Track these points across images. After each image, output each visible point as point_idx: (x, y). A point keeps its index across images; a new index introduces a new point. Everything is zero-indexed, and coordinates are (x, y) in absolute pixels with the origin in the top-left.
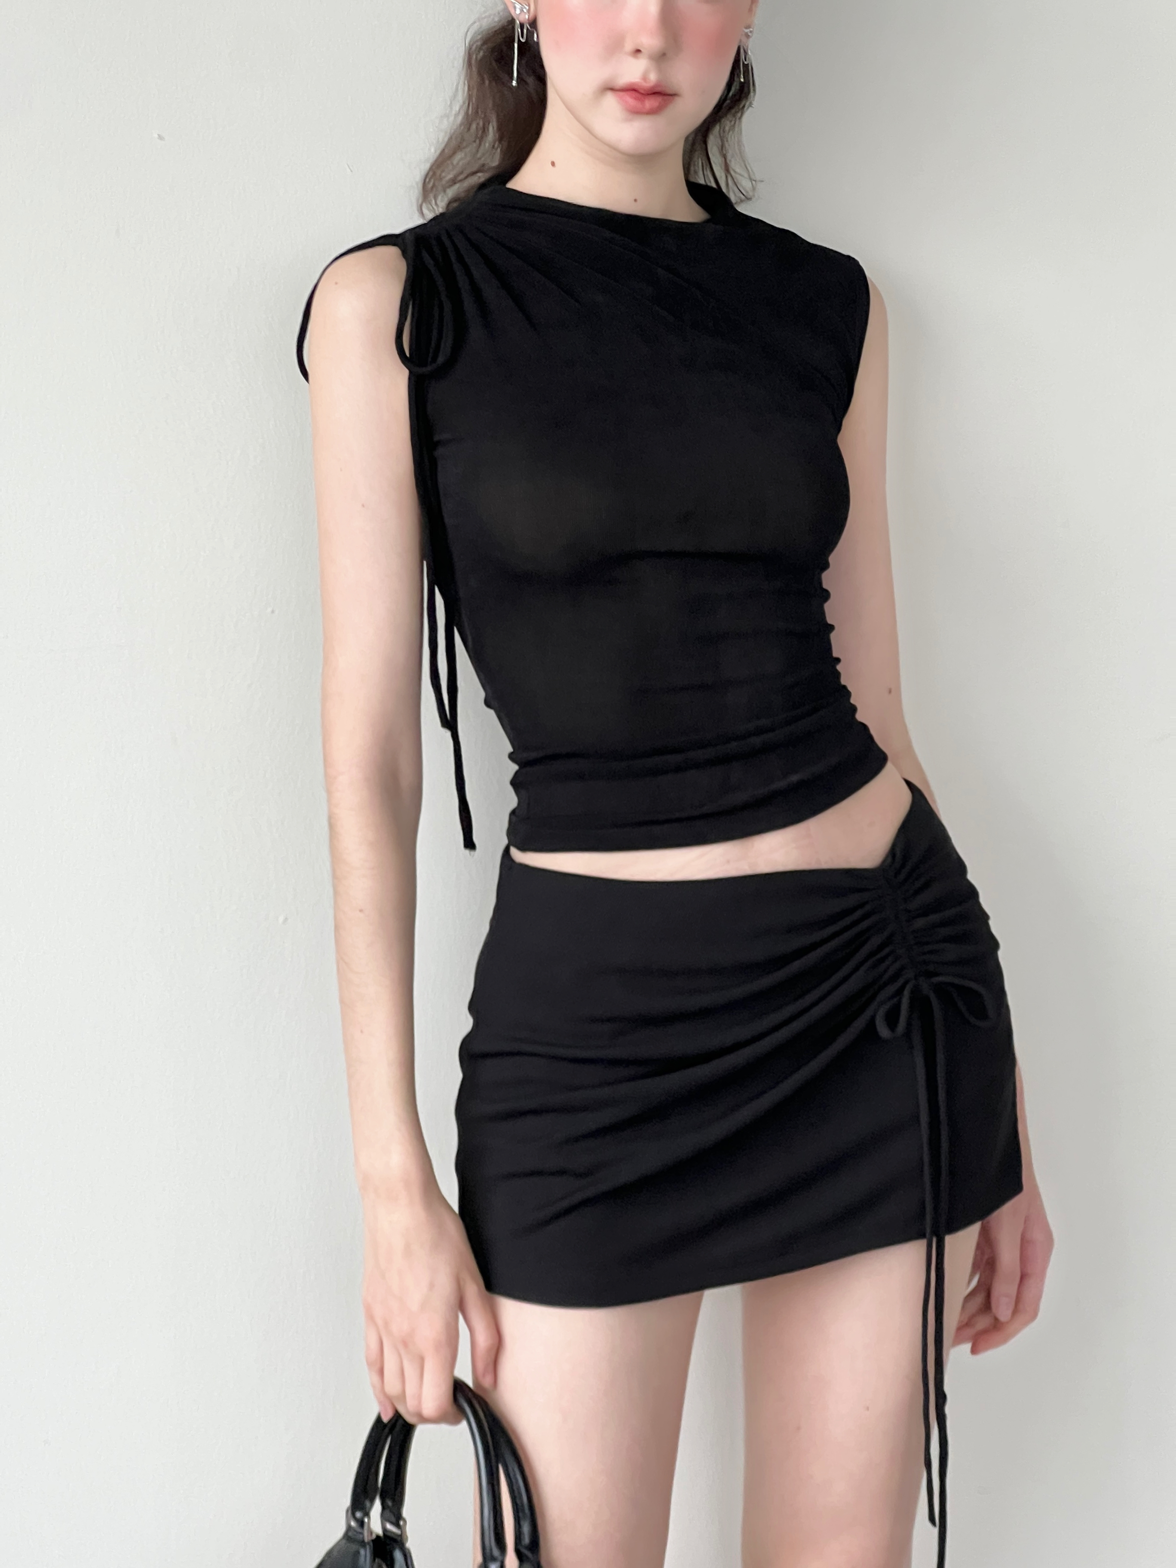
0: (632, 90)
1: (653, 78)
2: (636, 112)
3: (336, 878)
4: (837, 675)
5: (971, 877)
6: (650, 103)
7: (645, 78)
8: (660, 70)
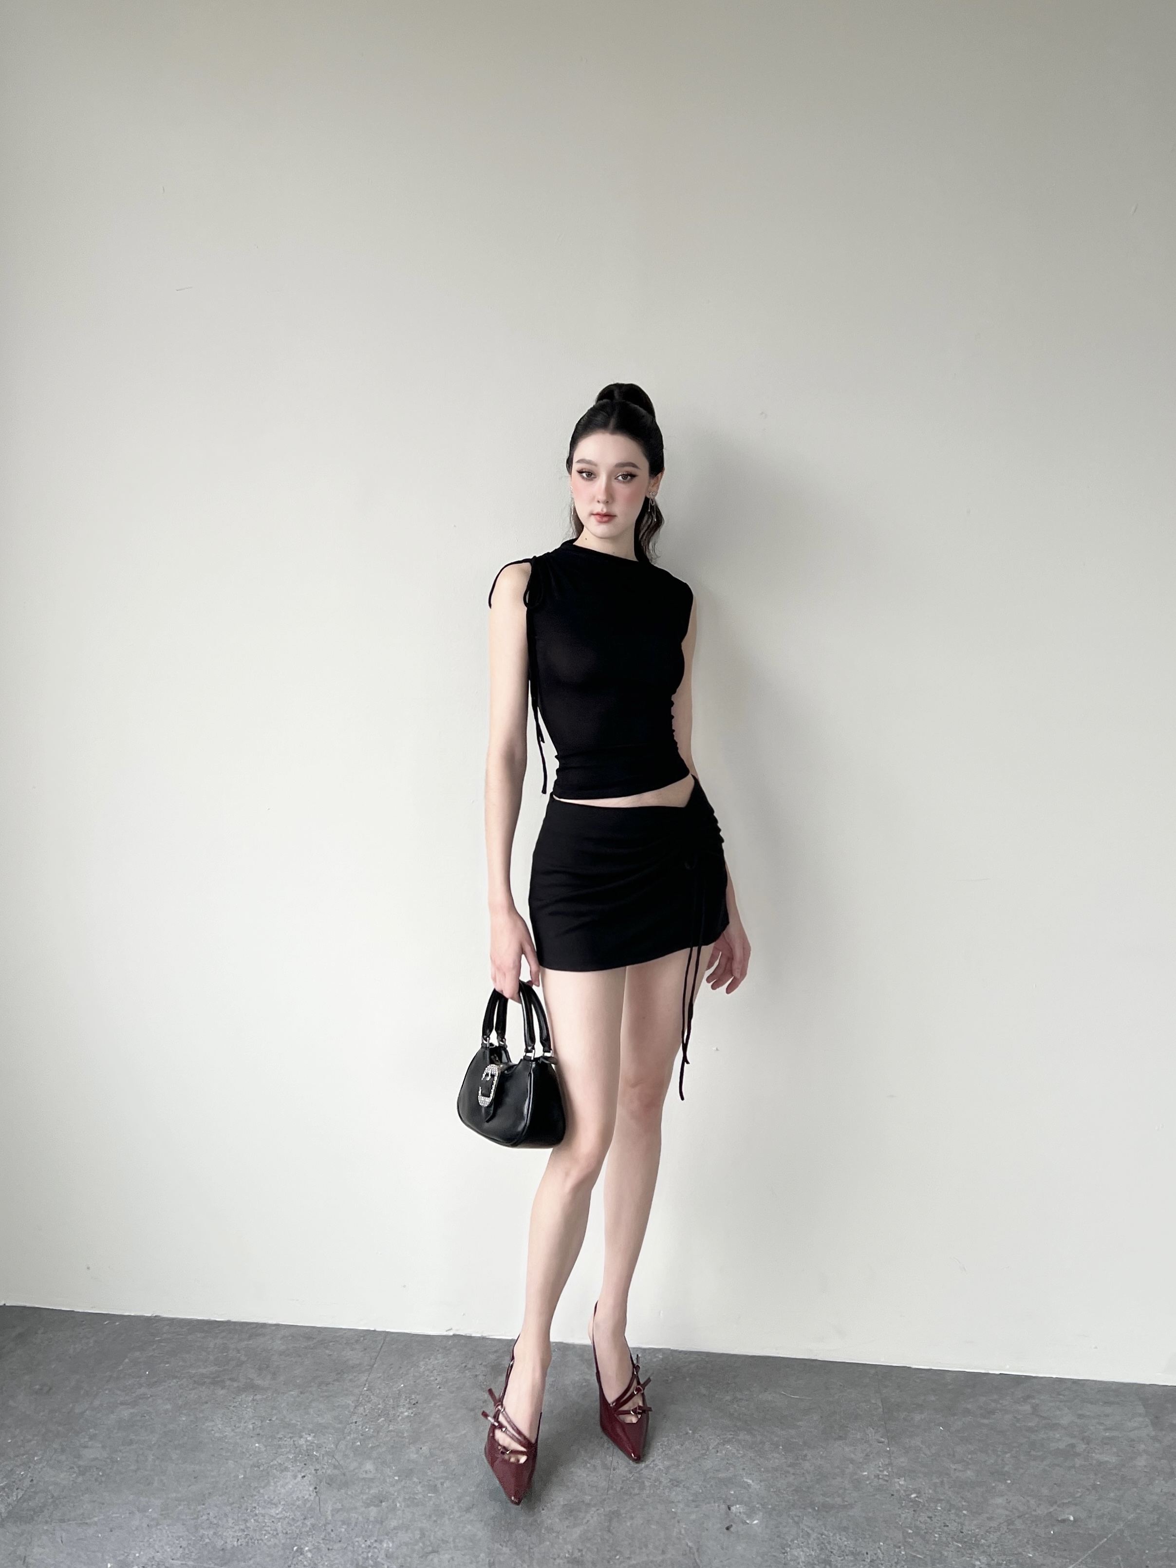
0: (598, 514)
1: (605, 510)
2: (601, 522)
3: (486, 792)
4: (673, 736)
5: (715, 814)
6: (605, 519)
7: (602, 510)
8: (607, 507)
